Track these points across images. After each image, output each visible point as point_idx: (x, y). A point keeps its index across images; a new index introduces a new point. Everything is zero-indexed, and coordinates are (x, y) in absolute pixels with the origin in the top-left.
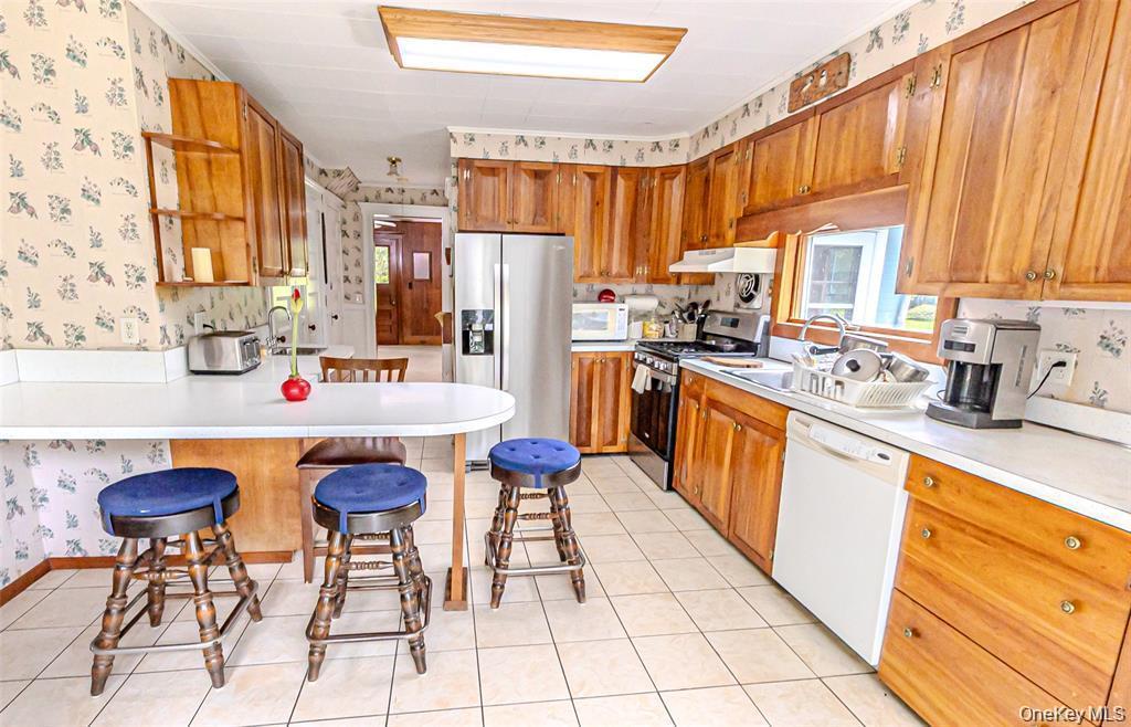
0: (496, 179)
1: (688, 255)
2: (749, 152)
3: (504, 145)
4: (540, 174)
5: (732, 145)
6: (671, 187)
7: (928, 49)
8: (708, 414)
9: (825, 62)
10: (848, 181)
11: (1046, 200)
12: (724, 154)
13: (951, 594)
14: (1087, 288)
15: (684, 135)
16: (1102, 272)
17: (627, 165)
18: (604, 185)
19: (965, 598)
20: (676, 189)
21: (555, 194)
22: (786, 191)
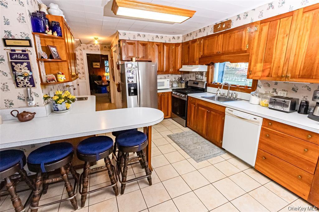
0: (133, 46)
1: (183, 66)
2: (202, 42)
3: (134, 36)
4: (144, 44)
5: (196, 39)
6: (178, 49)
7: (253, 22)
8: (198, 108)
9: (224, 21)
10: (232, 51)
11: (286, 60)
12: (194, 41)
13: (274, 149)
14: (296, 79)
15: (181, 36)
16: (300, 76)
17: (167, 42)
18: (161, 48)
19: (278, 150)
20: (179, 49)
21: (149, 50)
22: (214, 52)
